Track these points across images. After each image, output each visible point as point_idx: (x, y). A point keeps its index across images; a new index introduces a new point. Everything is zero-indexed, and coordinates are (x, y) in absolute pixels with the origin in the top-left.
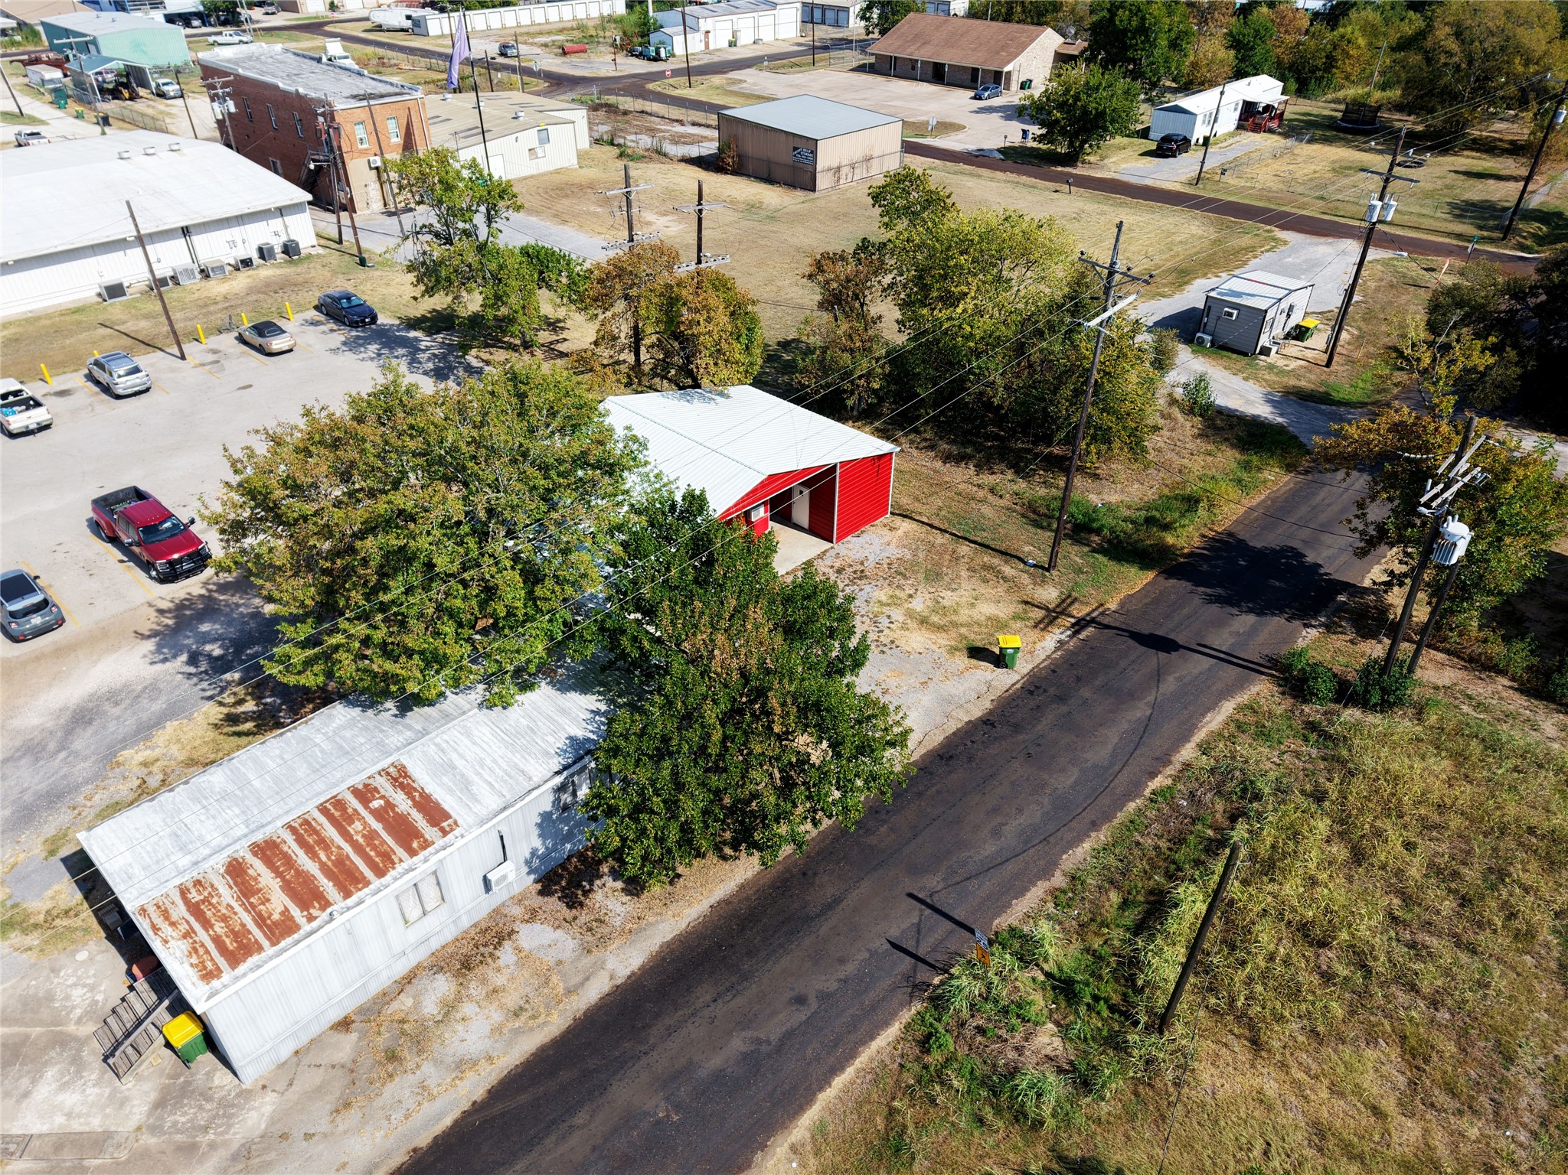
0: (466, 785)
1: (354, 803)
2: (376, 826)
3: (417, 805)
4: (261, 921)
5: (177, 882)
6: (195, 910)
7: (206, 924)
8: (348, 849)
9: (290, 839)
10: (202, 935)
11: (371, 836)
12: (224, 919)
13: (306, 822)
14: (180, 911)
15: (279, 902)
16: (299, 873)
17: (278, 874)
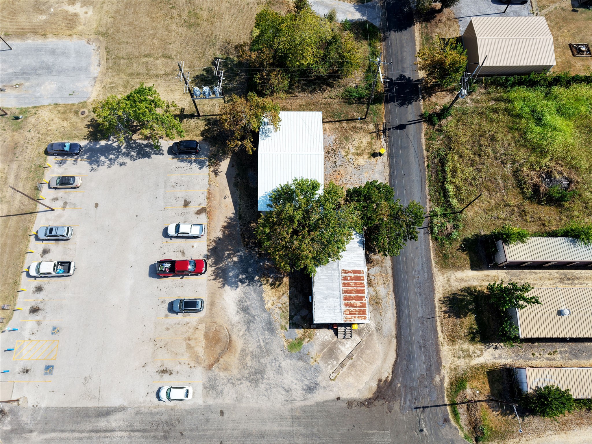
0: (355, 264)
1: (346, 281)
2: (354, 281)
3: (354, 273)
4: (360, 307)
5: (343, 314)
6: (350, 314)
7: (355, 314)
8: (355, 288)
9: (346, 294)
10: (357, 316)
11: (355, 283)
12: (356, 311)
13: (344, 290)
14: (349, 316)
15: (358, 303)
16: (355, 297)
17: (353, 300)
